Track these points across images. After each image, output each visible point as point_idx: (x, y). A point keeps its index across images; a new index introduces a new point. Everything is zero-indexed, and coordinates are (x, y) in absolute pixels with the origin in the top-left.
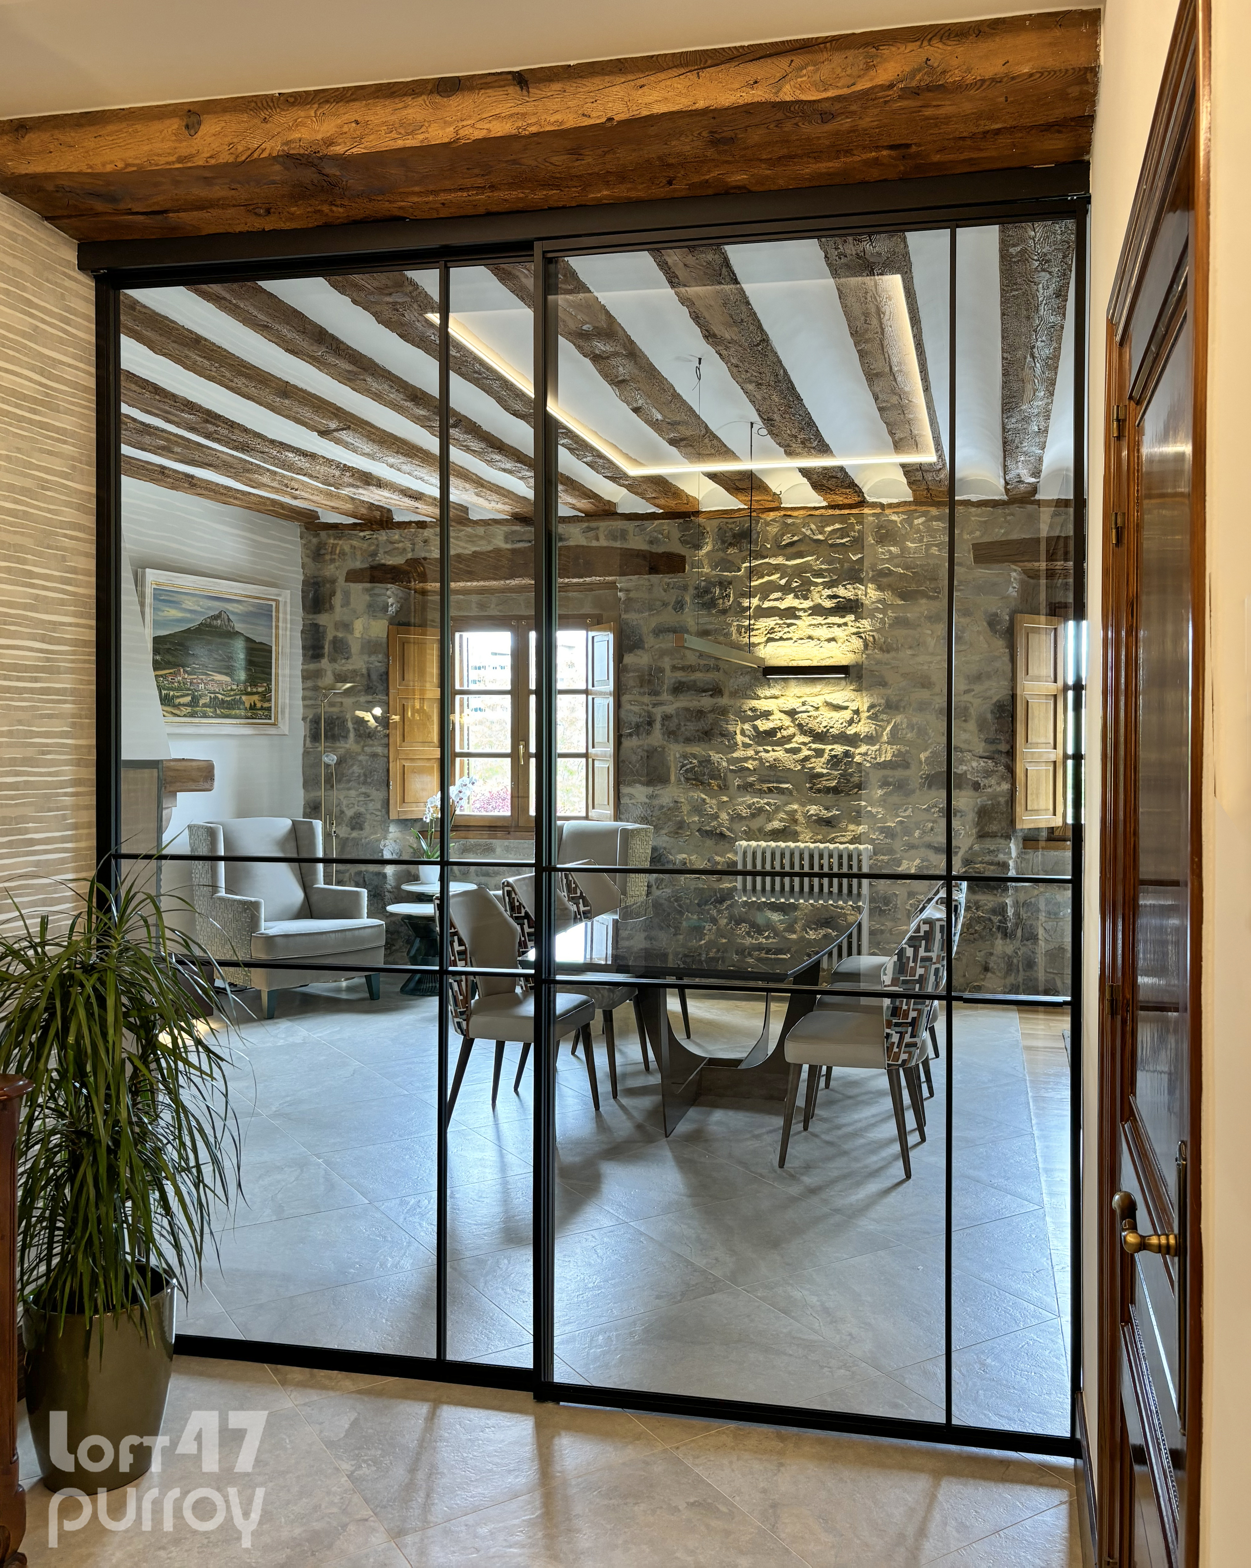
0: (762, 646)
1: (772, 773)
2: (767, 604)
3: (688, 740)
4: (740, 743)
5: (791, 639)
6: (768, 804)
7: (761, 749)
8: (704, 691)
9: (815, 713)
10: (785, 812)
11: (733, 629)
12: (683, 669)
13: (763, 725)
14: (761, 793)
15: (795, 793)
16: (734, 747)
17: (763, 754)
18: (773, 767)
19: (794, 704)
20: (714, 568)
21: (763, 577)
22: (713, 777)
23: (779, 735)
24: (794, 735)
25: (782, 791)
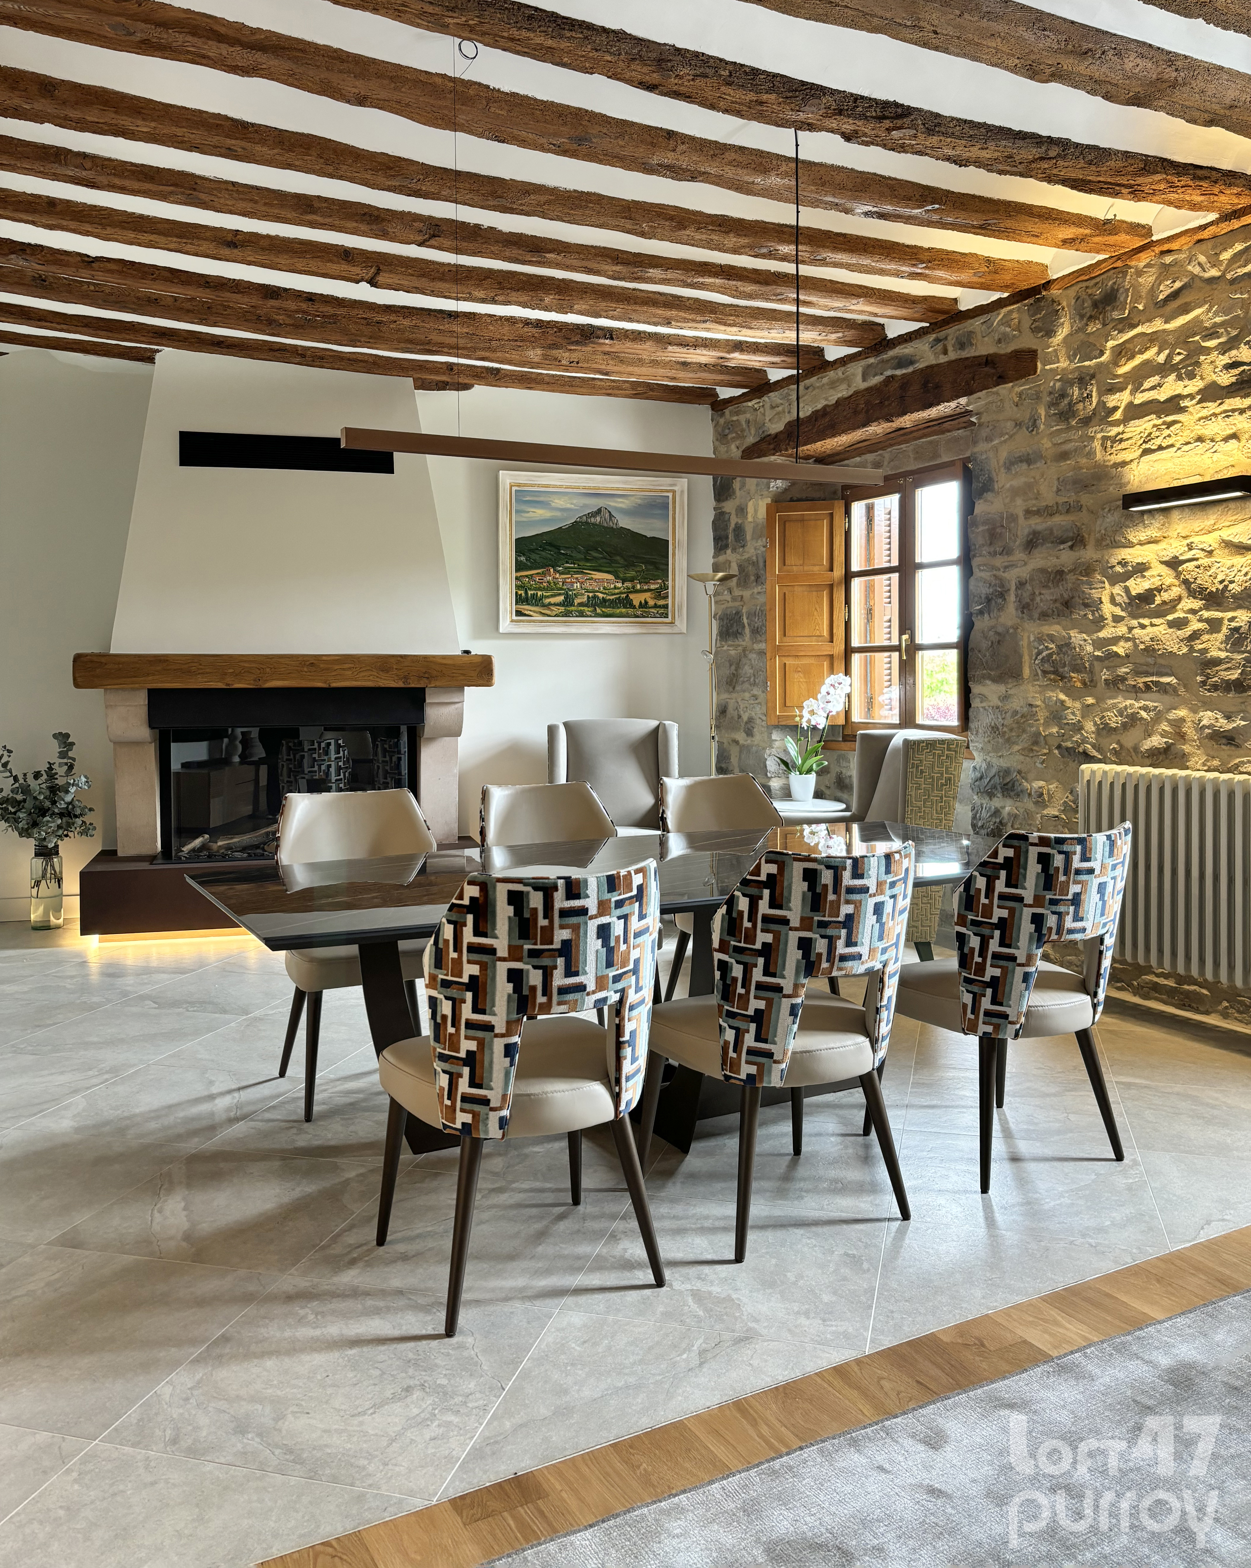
0: (1133, 465)
1: (1150, 660)
2: (1140, 398)
3: (1044, 616)
4: (1108, 616)
5: (1172, 446)
6: (1145, 708)
7: (1134, 623)
8: (1063, 542)
9: (1205, 561)
10: (1168, 720)
11: (1097, 444)
12: (1038, 513)
13: (1137, 586)
14: (1136, 692)
15: (1182, 691)
16: (1099, 623)
17: (1137, 632)
18: (1149, 651)
19: (1174, 548)
20: (1071, 359)
21: (1132, 357)
22: (1076, 669)
23: (1158, 600)
24: (1180, 599)
25: (1164, 689)
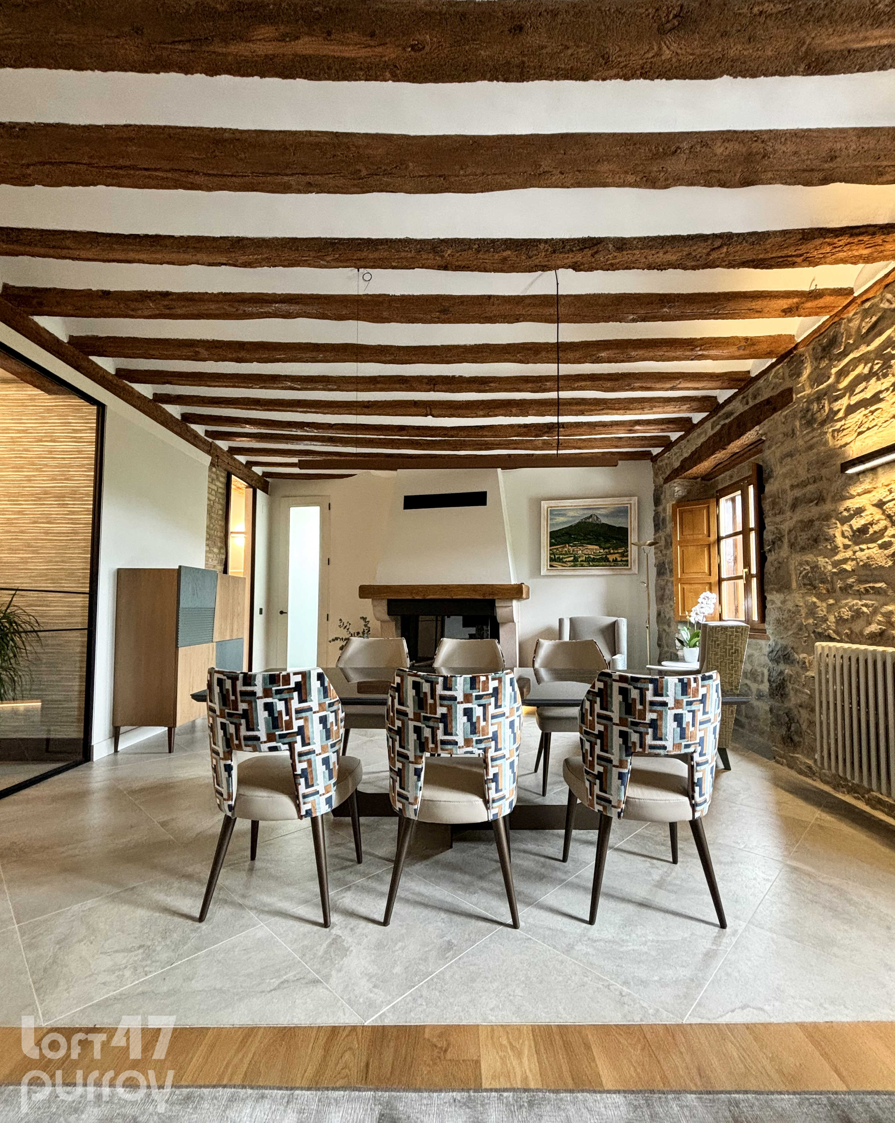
0: (852, 444)
1: (868, 572)
2: (854, 400)
3: (803, 549)
4: (841, 545)
5: (876, 425)
6: (866, 605)
7: (857, 548)
8: (812, 502)
10: (881, 613)
11: (829, 436)
12: (798, 486)
13: (857, 523)
14: (859, 594)
15: (890, 592)
16: (835, 550)
17: (859, 554)
18: (866, 566)
19: (880, 494)
20: (812, 387)
21: (848, 374)
22: (822, 582)
23: (871, 531)
24: (886, 528)
25: (878, 592)
